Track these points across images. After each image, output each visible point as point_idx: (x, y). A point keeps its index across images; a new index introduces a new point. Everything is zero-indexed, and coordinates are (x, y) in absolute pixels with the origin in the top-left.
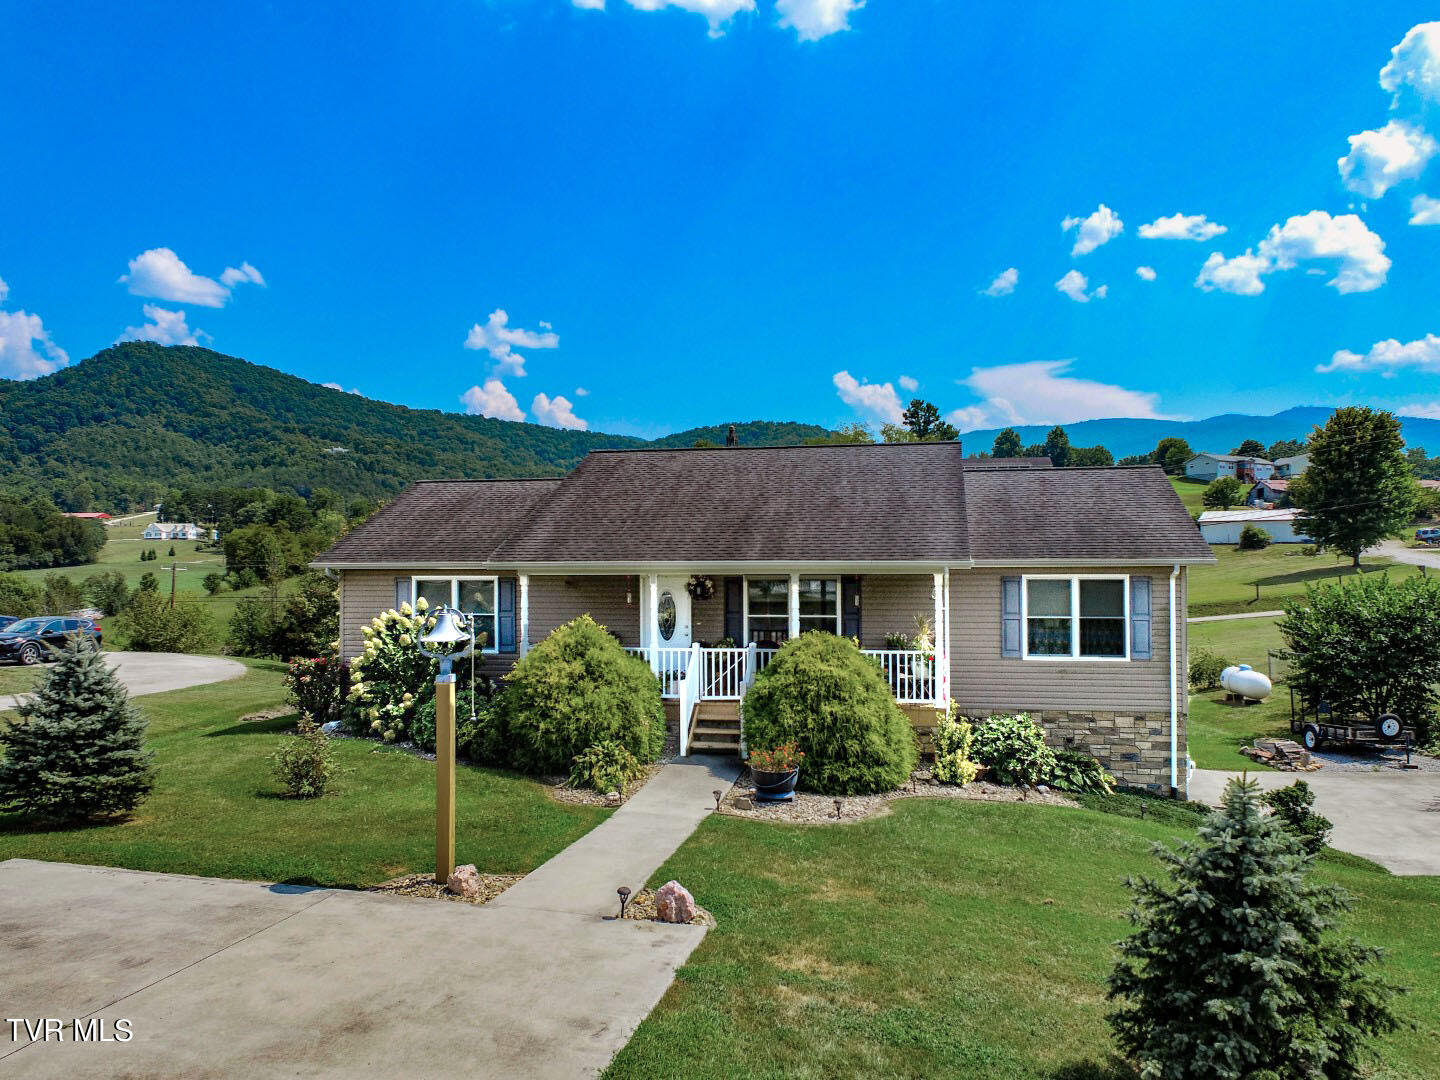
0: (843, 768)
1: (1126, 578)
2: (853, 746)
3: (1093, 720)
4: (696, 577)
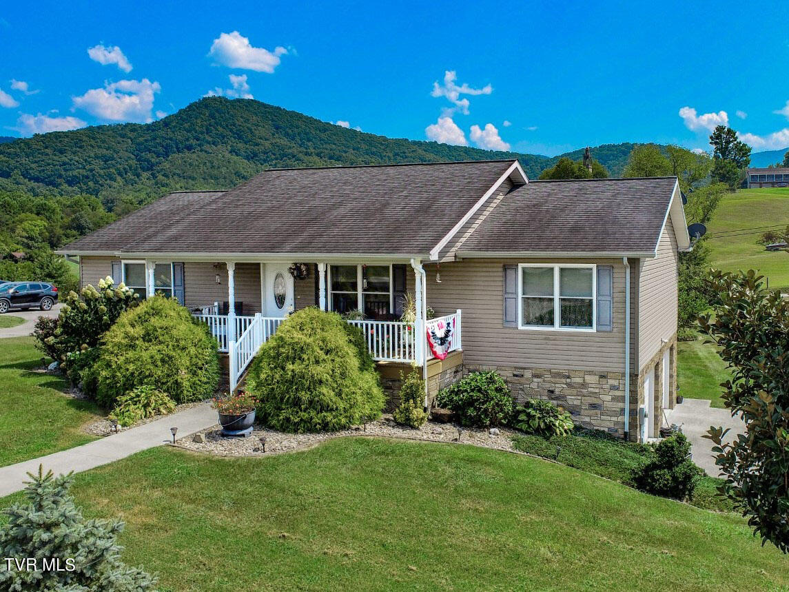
0: (297, 412)
1: (594, 266)
2: (305, 396)
3: (569, 377)
4: (296, 264)
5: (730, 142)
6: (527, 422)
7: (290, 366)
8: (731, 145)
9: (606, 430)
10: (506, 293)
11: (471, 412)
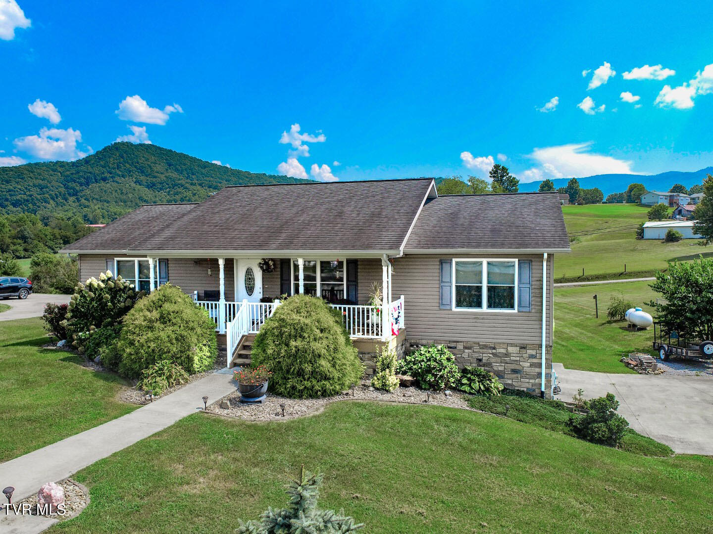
0: (302, 381)
1: (516, 260)
2: (308, 368)
3: (494, 348)
5: (504, 176)
6: (470, 385)
7: (293, 343)
8: (504, 178)
9: (525, 390)
10: (442, 282)
11: (430, 378)
